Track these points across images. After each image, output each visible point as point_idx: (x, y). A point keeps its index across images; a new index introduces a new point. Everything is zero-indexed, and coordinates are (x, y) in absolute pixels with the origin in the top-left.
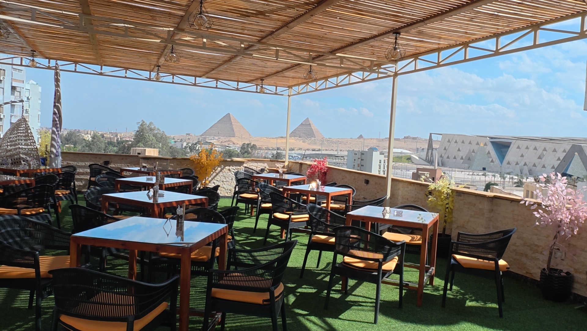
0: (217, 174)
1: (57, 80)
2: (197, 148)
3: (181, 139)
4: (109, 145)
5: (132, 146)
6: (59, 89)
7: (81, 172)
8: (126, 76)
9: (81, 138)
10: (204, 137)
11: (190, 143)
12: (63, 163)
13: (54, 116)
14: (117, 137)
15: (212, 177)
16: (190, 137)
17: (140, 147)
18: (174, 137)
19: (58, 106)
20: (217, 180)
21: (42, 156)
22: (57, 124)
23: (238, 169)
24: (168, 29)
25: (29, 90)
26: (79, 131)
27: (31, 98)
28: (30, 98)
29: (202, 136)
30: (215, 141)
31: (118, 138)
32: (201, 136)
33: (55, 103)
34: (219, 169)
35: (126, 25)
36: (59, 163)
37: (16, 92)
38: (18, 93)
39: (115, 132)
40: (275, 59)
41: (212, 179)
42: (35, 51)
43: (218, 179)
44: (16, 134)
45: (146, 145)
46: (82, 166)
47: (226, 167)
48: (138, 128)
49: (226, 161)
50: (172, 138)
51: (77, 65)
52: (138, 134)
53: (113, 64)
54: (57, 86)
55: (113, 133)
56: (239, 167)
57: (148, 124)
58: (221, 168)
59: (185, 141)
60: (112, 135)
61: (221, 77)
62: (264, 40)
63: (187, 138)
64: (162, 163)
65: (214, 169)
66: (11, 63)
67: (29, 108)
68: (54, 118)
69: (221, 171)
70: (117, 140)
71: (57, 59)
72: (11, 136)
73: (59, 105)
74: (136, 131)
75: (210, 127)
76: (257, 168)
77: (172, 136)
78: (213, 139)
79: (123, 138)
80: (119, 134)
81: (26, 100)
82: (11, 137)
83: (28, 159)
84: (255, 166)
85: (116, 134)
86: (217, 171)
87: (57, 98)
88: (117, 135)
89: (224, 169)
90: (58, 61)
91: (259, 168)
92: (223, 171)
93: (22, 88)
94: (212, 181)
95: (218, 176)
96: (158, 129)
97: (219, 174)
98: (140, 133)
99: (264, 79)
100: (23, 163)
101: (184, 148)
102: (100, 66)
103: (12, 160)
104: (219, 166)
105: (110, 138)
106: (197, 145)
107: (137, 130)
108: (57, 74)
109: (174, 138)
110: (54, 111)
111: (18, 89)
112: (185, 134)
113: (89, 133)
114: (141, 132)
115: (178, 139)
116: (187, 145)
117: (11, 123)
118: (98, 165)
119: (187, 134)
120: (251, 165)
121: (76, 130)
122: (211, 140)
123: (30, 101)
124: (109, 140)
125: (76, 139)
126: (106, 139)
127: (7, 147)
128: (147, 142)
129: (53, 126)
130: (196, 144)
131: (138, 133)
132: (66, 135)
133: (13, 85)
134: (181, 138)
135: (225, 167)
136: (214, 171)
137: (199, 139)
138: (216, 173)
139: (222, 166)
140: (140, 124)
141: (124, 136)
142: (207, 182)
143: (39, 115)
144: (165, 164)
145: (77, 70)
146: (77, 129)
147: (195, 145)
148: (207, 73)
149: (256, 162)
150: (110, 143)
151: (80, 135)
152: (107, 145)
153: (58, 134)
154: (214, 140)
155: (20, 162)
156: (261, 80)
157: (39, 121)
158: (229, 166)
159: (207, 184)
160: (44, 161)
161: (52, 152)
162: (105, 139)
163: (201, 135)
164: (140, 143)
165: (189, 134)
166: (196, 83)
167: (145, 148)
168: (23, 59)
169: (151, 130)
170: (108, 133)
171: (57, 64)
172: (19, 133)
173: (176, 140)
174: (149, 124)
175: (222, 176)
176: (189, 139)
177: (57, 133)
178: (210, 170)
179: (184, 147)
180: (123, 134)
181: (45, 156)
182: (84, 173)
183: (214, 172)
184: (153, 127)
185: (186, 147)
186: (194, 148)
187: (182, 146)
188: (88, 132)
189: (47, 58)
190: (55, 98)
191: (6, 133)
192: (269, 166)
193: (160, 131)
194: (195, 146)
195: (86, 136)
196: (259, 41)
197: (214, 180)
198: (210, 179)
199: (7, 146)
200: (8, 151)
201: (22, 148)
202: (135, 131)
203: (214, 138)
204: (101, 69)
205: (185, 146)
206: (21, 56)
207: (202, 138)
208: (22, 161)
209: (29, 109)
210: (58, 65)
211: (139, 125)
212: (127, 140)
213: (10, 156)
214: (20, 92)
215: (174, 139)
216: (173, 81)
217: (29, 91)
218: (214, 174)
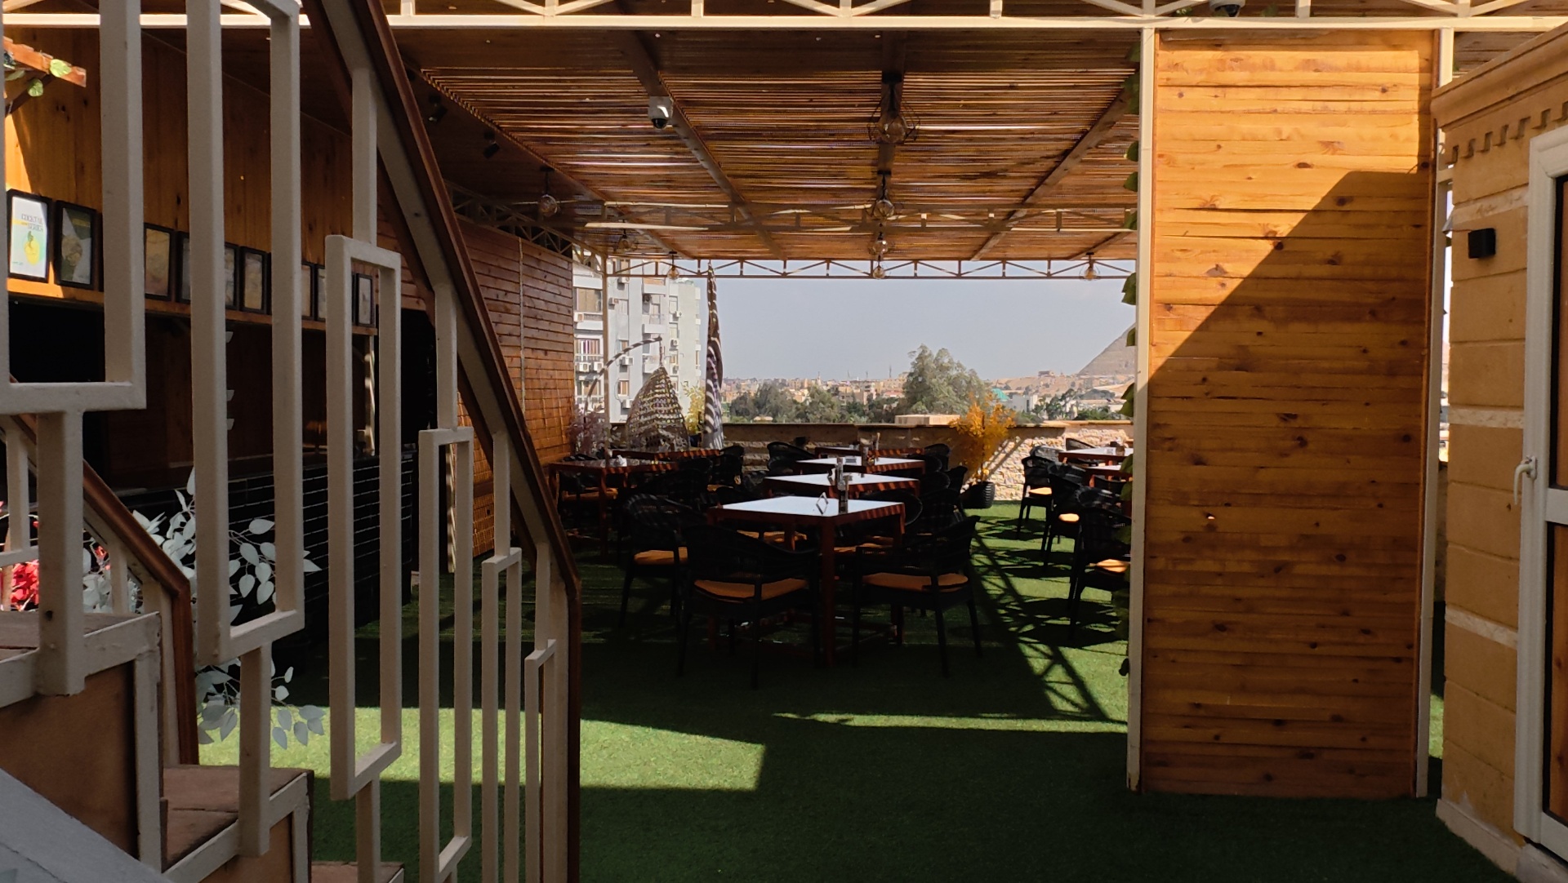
0: (1008, 456)
1: (711, 297)
2: (1068, 410)
3: (1027, 388)
4: (850, 413)
5: (900, 410)
6: (715, 312)
7: (757, 460)
8: (828, 275)
9: (789, 398)
10: (1088, 377)
11: (1049, 396)
12: (727, 443)
13: (709, 359)
14: (869, 391)
15: (997, 461)
16: (1048, 380)
17: (917, 412)
18: (1008, 382)
19: (714, 342)
20: (1008, 468)
21: (694, 431)
22: (714, 374)
23: (1052, 443)
24: (862, 207)
25: (676, 297)
26: (783, 384)
27: (680, 314)
28: (678, 315)
29: (1082, 377)
30: (1117, 386)
31: (872, 394)
32: (1078, 375)
33: (709, 336)
34: (1012, 445)
35: (797, 211)
36: (718, 443)
37: (651, 306)
38: (656, 307)
39: (863, 379)
40: (1055, 230)
41: (998, 466)
42: (676, 253)
43: (1009, 466)
44: (653, 395)
45: (932, 408)
46: (759, 448)
47: (1027, 441)
48: (911, 366)
49: (1026, 427)
50: (1003, 386)
51: (744, 264)
52: (913, 382)
53: (803, 255)
54: (712, 306)
55: (859, 382)
56: (1053, 440)
57: (935, 355)
58: (1015, 443)
59: (1037, 391)
60: (857, 387)
61: (1010, 254)
62: (1029, 200)
63: (1042, 383)
64: (897, 437)
65: (1001, 446)
66: (641, 273)
67: (678, 337)
68: (709, 363)
69: (1015, 449)
70: (869, 399)
71: (710, 258)
72: (645, 400)
73: (716, 339)
74: (907, 375)
75: (1102, 351)
76: (1101, 441)
77: (1004, 381)
78: (1111, 381)
79: (883, 392)
80: (873, 384)
81: (671, 321)
82: (644, 402)
83: (671, 436)
84: (1097, 437)
85: (866, 384)
86: (1007, 450)
87: (713, 329)
88: (868, 387)
89: (1022, 445)
90: (712, 261)
91: (1107, 440)
92: (1019, 448)
93: (662, 296)
94: (998, 470)
95: (1009, 459)
96: (959, 365)
97: (1011, 456)
98: (916, 379)
99: (1093, 251)
100: (663, 443)
101: (1033, 411)
102: (782, 262)
103: (647, 440)
104: (1011, 438)
105: (853, 395)
106: (1068, 399)
107: (909, 371)
108: (711, 286)
109: (1010, 385)
110: (709, 351)
111: (655, 299)
112: (1038, 374)
113: (806, 386)
114: (920, 376)
115: (1019, 389)
116: (1040, 401)
117: (645, 374)
118: (786, 445)
119: (1042, 373)
120: (1088, 434)
121: (776, 380)
122: (1108, 384)
123: (679, 322)
124: (851, 401)
125: (779, 402)
126: (843, 397)
127: (640, 418)
128: (935, 399)
129: (708, 378)
130: (1064, 397)
131: (911, 379)
132: (756, 395)
133: (646, 292)
134: (1025, 386)
135: (1023, 439)
136: (1000, 449)
137: (1073, 384)
138: (1005, 452)
139: (1018, 439)
140: (917, 355)
141: (884, 389)
142: (987, 472)
143: (697, 351)
144: (903, 438)
145: (744, 274)
146: (780, 378)
147: (1061, 400)
148: (976, 252)
149: (1098, 428)
150: (854, 408)
151: (786, 390)
152: (845, 413)
153: (716, 391)
154: (1113, 384)
155: (659, 442)
156: (1088, 254)
157: (699, 365)
158: (1033, 438)
159: (987, 477)
160: (696, 440)
161: (707, 423)
162: (841, 398)
163: (1078, 372)
164: (920, 403)
165: (1047, 373)
166: (962, 272)
167: (927, 416)
168: (660, 264)
169: (943, 369)
170: (848, 383)
171: (710, 268)
172: (656, 393)
173: (1013, 391)
174: (938, 354)
175: (1017, 458)
176: (1047, 386)
177: (714, 390)
178: (989, 447)
179: (1032, 407)
180: (882, 384)
181: (697, 432)
182: (762, 461)
183: (1000, 452)
184: (946, 361)
185: (1037, 409)
186: (1059, 410)
187: (1028, 405)
188: (802, 384)
189: (694, 258)
190: (709, 328)
191: (638, 396)
192: (1128, 436)
193: (964, 369)
194: (1062, 403)
195: (800, 394)
196: (1023, 204)
197: (1001, 467)
198: (993, 465)
199: (640, 416)
200: (641, 425)
201: (661, 419)
202: (905, 373)
203: (1113, 378)
204: (785, 267)
205: (1037, 406)
206: (656, 260)
207: (1082, 381)
208: (661, 440)
209: (677, 339)
210: (712, 269)
211: (913, 359)
212: (892, 398)
213: (647, 432)
214: (659, 305)
215: (1007, 388)
216: (916, 274)
217: (675, 299)
218: (1002, 456)
